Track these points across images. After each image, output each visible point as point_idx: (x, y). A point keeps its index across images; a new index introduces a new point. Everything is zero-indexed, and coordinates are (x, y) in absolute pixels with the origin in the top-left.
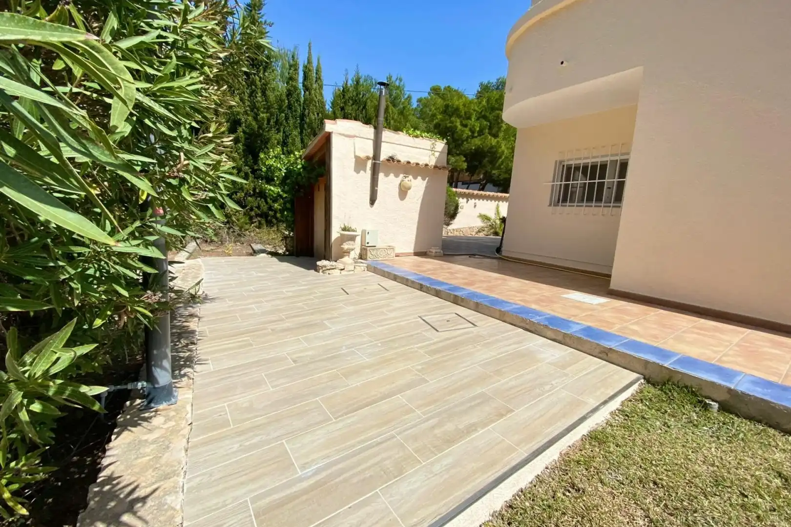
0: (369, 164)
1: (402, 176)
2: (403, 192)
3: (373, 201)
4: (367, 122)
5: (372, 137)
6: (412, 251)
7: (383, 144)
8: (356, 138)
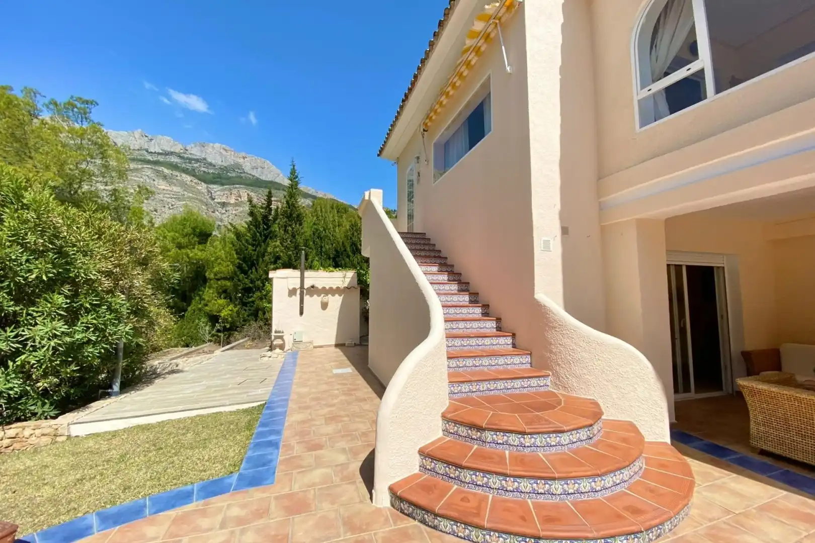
0: (298, 292)
1: (323, 295)
2: (324, 306)
3: (301, 313)
4: (295, 268)
5: (299, 276)
6: (334, 343)
7: (305, 279)
8: (289, 279)
